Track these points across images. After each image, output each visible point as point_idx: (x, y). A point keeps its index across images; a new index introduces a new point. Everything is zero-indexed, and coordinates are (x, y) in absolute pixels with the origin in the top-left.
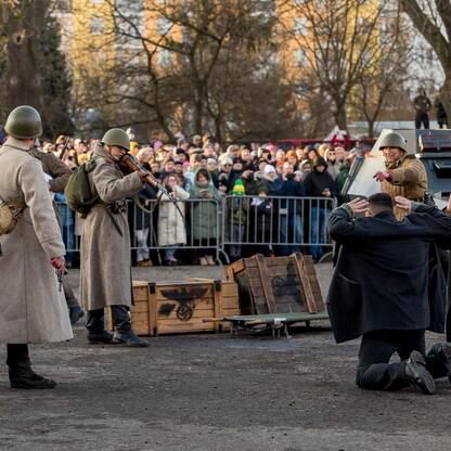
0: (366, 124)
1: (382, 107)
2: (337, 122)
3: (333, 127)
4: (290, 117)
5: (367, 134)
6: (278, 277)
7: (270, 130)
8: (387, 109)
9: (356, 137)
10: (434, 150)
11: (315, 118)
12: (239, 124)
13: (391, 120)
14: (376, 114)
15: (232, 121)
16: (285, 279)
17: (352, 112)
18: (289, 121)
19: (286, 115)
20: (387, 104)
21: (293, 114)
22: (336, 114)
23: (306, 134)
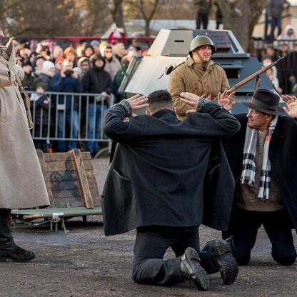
0: (143, 22)
1: (158, 6)
2: (115, 20)
3: (110, 25)
4: (68, 14)
5: (143, 32)
6: (56, 172)
7: (49, 27)
8: (164, 7)
9: (132, 34)
11: (93, 16)
12: (18, 20)
13: (167, 18)
14: (153, 13)
15: (12, 17)
16: (63, 174)
17: (128, 10)
18: (67, 17)
19: (64, 12)
20: (163, 3)
21: (71, 11)
22: (114, 12)
23: (83, 31)
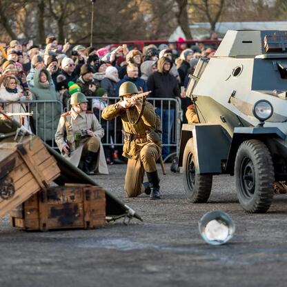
0: (208, 25)
1: (223, 8)
2: (179, 23)
3: (175, 28)
4: (132, 18)
5: (208, 35)
7: (113, 31)
8: (229, 9)
9: (198, 37)
10: (280, 50)
11: (157, 19)
12: (81, 26)
13: (233, 20)
14: (218, 15)
15: (75, 22)
17: (193, 13)
18: (130, 21)
19: (128, 16)
20: (229, 5)
21: (135, 15)
22: (178, 15)
23: (148, 36)
